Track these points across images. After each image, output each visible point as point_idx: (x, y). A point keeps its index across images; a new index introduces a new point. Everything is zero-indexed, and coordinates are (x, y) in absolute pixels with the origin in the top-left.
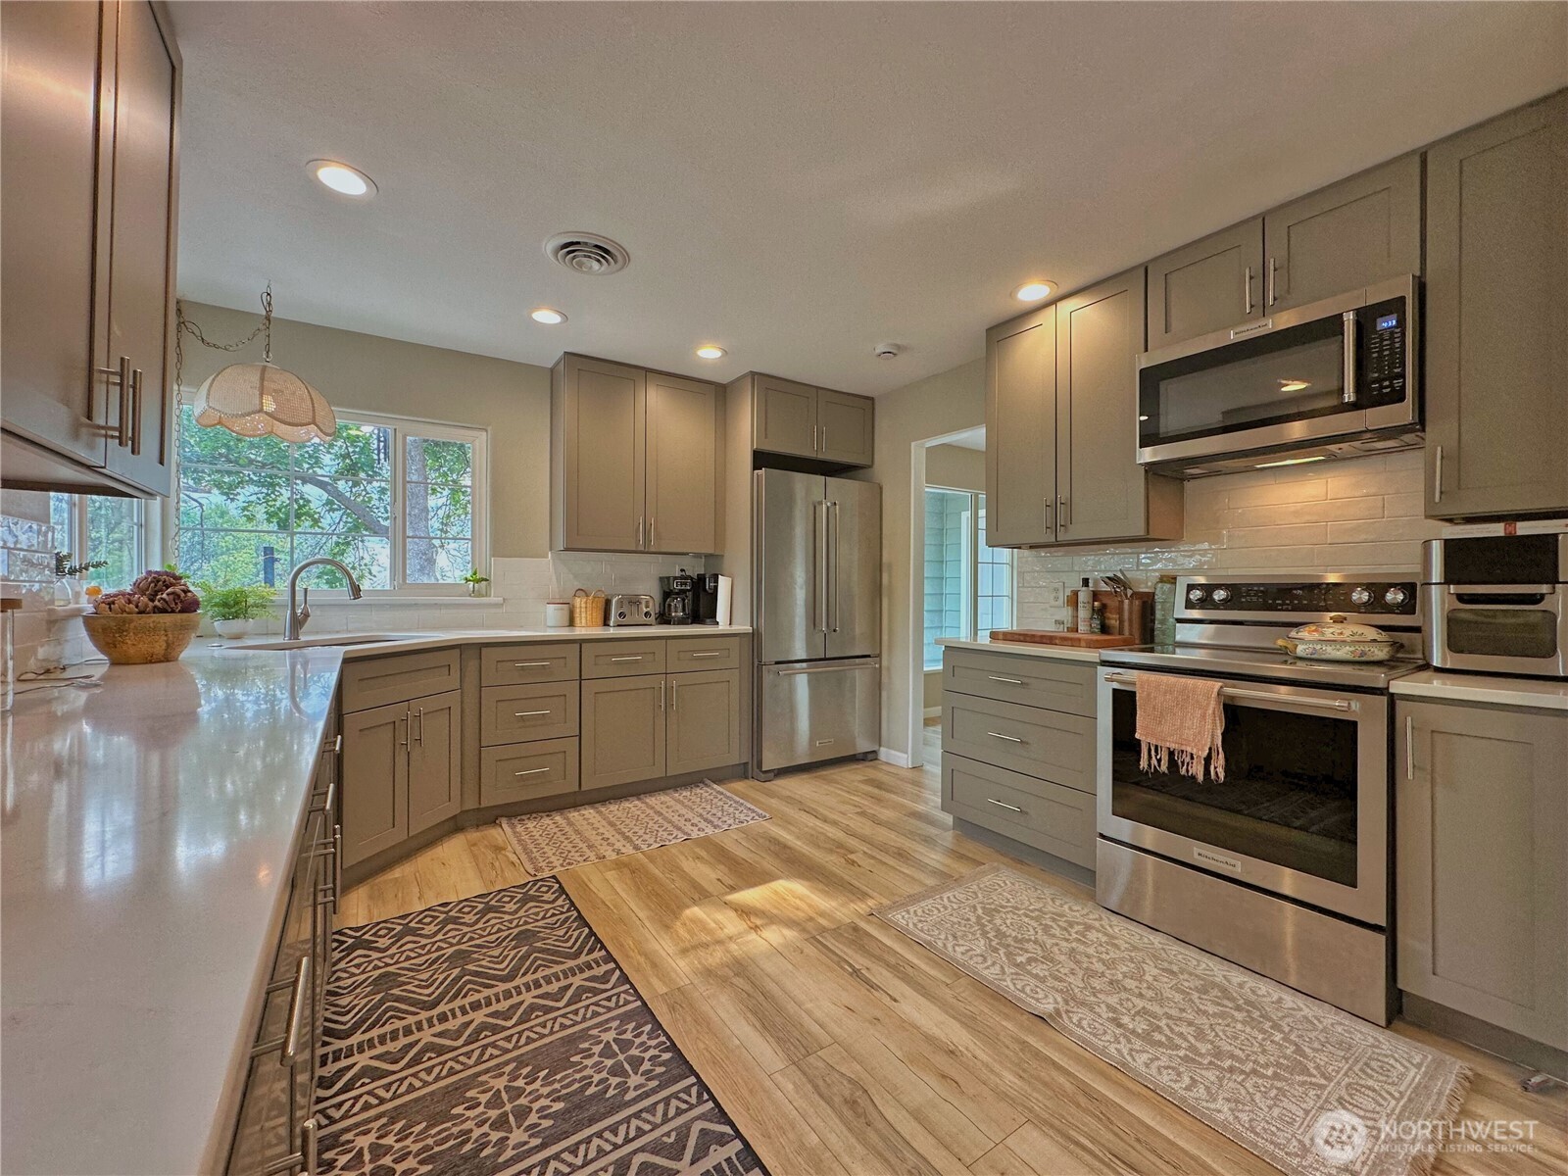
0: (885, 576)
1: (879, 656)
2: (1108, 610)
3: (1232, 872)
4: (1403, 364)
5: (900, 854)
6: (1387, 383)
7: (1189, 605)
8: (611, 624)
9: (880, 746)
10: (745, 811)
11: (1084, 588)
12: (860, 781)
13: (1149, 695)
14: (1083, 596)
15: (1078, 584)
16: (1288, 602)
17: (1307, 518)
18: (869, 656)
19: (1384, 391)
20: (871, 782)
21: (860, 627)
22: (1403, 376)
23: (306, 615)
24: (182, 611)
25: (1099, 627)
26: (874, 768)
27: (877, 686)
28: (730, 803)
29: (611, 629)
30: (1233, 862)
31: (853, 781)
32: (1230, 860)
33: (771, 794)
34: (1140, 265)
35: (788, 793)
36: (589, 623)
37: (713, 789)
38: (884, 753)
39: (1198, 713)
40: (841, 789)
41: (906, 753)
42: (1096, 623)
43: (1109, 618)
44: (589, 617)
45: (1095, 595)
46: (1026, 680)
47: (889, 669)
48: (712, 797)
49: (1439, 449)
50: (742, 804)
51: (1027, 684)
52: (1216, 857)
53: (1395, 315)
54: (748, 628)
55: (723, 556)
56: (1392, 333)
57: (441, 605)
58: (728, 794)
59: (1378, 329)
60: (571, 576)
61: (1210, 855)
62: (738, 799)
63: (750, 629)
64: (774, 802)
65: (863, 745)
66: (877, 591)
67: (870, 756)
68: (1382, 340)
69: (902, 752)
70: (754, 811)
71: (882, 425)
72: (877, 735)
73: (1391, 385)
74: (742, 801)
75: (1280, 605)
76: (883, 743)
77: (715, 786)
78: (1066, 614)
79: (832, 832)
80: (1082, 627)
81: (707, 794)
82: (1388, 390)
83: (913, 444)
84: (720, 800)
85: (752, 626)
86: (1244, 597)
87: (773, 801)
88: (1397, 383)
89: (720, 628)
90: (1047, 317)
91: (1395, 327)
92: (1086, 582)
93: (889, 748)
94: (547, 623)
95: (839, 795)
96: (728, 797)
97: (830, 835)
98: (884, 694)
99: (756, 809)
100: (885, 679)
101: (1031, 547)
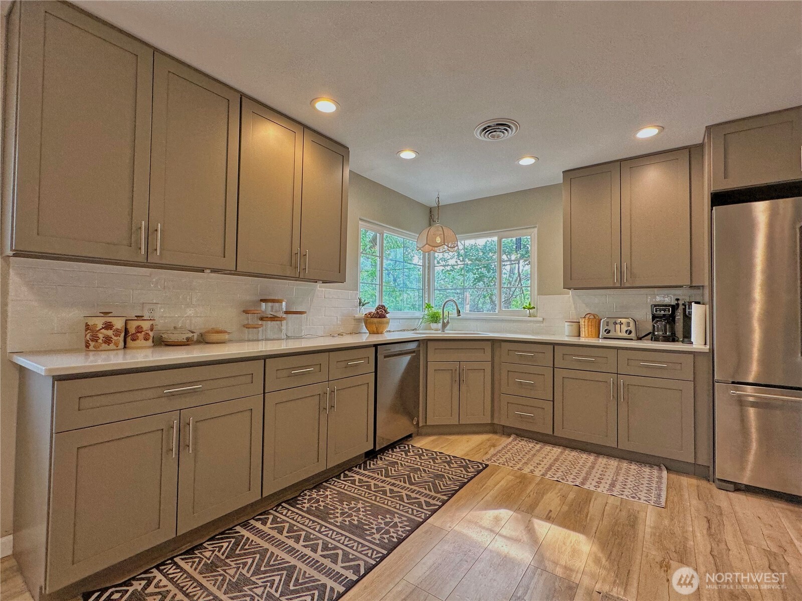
8: (600, 337)
10: (652, 494)
23: (448, 322)
24: (379, 318)
28: (653, 485)
29: (600, 340)
36: (587, 335)
44: (586, 332)
48: (646, 477)
50: (659, 490)
57: (513, 321)
58: (665, 480)
60: (584, 305)
62: (664, 486)
63: (708, 349)
70: (658, 498)
77: (666, 472)
81: (647, 474)
84: (650, 480)
85: (709, 347)
89: (694, 346)
94: (564, 334)
96: (658, 482)
99: (663, 498)
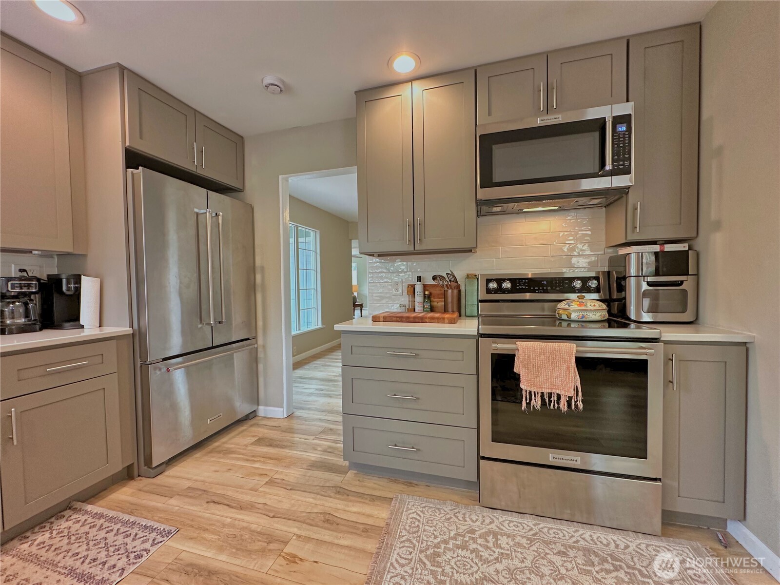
0: (258, 277)
1: (255, 338)
2: (432, 296)
3: (574, 465)
4: (630, 154)
5: (327, 521)
6: (622, 163)
7: (489, 291)
9: (258, 405)
10: (140, 534)
11: (419, 283)
12: (252, 444)
13: (529, 357)
14: (419, 288)
15: (414, 281)
16: (541, 288)
17: (541, 242)
18: (248, 339)
19: (620, 167)
20: (260, 441)
21: (238, 317)
22: (630, 159)
25: (429, 307)
26: (258, 425)
27: (254, 360)
28: (116, 527)
30: (575, 458)
31: (246, 446)
32: (573, 458)
33: (169, 493)
34: (473, 67)
35: (188, 484)
37: (86, 512)
38: (262, 410)
39: (564, 366)
40: (238, 459)
41: (283, 408)
42: (427, 305)
43: (433, 302)
45: (425, 287)
46: (417, 352)
47: (264, 347)
48: (86, 528)
49: (639, 203)
50: (134, 523)
51: (418, 355)
52: (564, 457)
53: (625, 125)
54: (126, 329)
55: (85, 256)
56: (624, 134)
58: (112, 514)
59: (617, 131)
61: (560, 457)
62: (126, 517)
63: (129, 331)
64: (175, 503)
65: (242, 408)
66: (251, 288)
67: (251, 416)
68: (619, 138)
69: (278, 407)
70: (153, 530)
71: (252, 161)
72: (256, 400)
73: (623, 165)
74: (132, 519)
75: (537, 290)
76: (260, 403)
77: (89, 507)
78: (405, 300)
79: (255, 521)
80: (418, 308)
81: (78, 526)
82: (622, 167)
83: (280, 177)
84: (101, 528)
85: (132, 326)
86: (518, 286)
87: (173, 501)
88: (627, 163)
90: (405, 91)
91: (626, 131)
92: (419, 279)
93: (266, 405)
95: (242, 467)
96: (111, 520)
97: (254, 527)
98: (261, 366)
99: (156, 525)
100: (261, 355)
101: (379, 256)
